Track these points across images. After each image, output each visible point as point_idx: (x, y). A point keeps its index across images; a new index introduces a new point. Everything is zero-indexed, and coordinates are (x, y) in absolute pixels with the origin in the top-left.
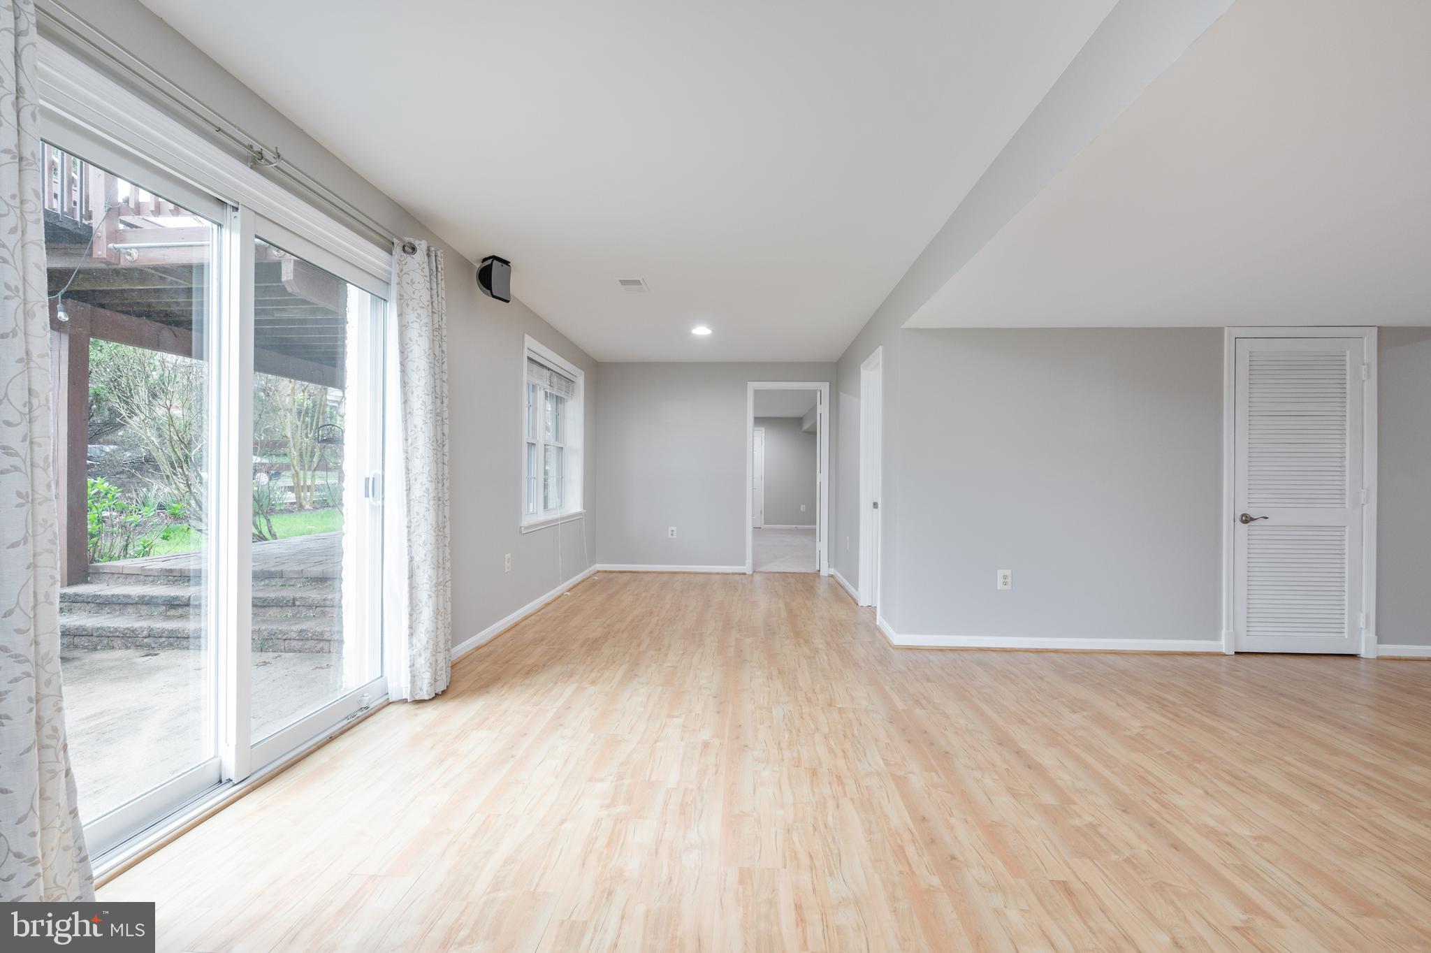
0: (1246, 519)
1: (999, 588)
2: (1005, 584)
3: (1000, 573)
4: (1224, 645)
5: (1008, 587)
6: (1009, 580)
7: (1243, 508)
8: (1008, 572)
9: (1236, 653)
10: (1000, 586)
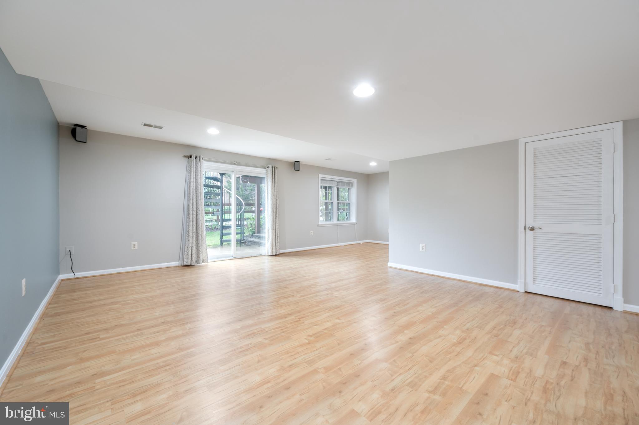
0: (532, 229)
1: (421, 250)
2: (423, 249)
3: (421, 245)
4: (519, 287)
5: (424, 250)
6: (424, 248)
7: (530, 224)
8: (424, 245)
9: (526, 292)
10: (421, 249)
